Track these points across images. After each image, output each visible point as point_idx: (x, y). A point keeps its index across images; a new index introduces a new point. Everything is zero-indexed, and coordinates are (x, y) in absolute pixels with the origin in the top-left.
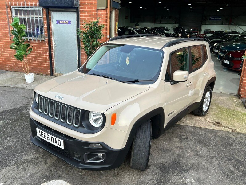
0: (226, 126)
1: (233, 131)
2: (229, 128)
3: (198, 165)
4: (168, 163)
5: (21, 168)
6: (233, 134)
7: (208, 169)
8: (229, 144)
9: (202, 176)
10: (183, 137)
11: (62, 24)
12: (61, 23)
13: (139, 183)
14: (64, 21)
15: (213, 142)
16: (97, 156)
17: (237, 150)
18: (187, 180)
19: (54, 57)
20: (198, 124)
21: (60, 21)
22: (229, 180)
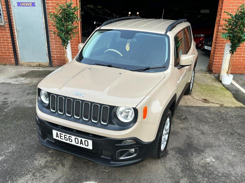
0: (213, 102)
1: (222, 106)
2: (216, 103)
3: (209, 143)
4: (182, 145)
5: (39, 175)
6: (223, 109)
7: (219, 146)
8: (225, 119)
9: (218, 153)
10: (183, 118)
11: (25, 6)
12: (23, 6)
13: (167, 170)
14: (26, 3)
15: (210, 119)
16: (128, 152)
17: (233, 124)
18: (208, 160)
19: (18, 44)
20: (188, 103)
21: (21, 3)
22: (242, 154)
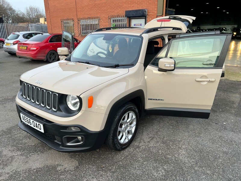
16: (76, 139)
